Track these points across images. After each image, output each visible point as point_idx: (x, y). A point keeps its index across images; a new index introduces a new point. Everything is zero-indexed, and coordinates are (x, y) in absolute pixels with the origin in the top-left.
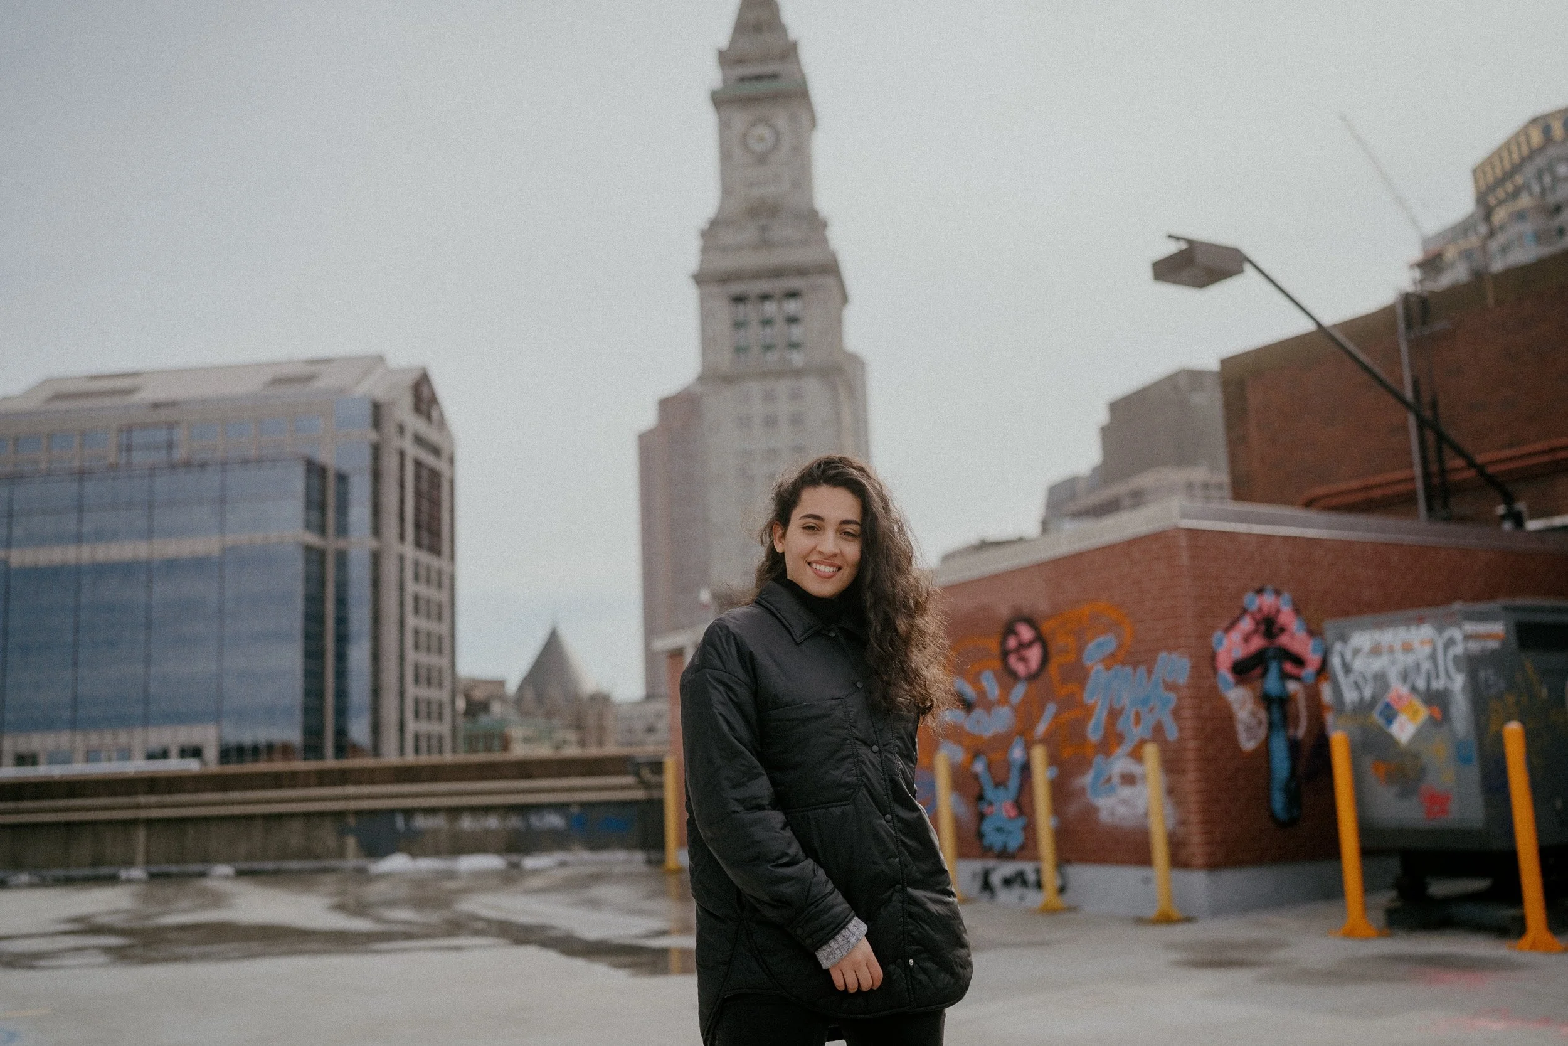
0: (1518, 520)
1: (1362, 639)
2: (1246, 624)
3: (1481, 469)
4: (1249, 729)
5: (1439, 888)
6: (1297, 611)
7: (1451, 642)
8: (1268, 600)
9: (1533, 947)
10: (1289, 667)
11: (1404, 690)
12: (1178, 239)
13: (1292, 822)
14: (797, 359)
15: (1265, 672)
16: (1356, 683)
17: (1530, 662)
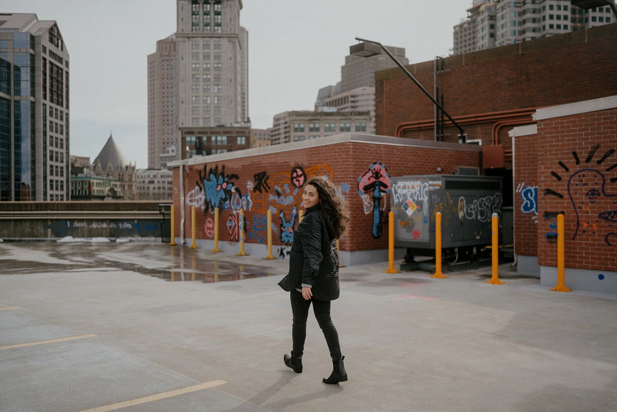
0: (464, 139)
1: (401, 184)
2: (370, 174)
3: (453, 121)
4: (367, 208)
5: (417, 259)
6: (386, 170)
7: (425, 187)
8: (377, 167)
9: (437, 277)
10: (382, 188)
11: (411, 200)
12: (359, 40)
13: (379, 237)
14: (219, 30)
15: (375, 189)
16: (398, 197)
17: (448, 193)
